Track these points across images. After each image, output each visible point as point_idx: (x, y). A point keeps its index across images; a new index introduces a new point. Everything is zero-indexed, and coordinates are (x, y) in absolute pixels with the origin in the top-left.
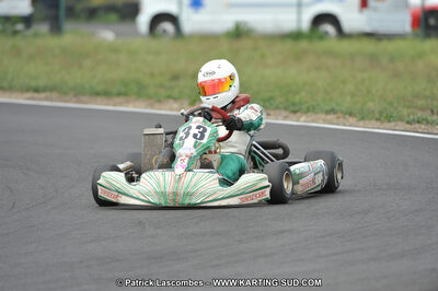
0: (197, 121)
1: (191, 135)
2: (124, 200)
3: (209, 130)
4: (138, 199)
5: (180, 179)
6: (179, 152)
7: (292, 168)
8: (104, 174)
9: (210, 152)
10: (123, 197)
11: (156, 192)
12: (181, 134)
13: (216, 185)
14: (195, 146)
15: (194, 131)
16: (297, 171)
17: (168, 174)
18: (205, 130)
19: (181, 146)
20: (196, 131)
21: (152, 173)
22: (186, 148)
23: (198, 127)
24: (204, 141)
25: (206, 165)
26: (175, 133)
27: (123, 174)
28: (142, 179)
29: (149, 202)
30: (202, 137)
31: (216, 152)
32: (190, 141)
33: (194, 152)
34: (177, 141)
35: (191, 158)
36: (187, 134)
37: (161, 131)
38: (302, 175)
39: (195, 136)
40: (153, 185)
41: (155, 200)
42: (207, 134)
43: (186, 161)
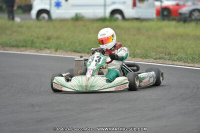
0: (97, 54)
1: (94, 60)
2: (64, 89)
3: (102, 58)
4: (71, 89)
5: (89, 79)
6: (89, 68)
7: (139, 75)
8: (56, 78)
9: (103, 68)
10: (64, 88)
11: (78, 86)
12: (90, 60)
13: (105, 82)
14: (96, 65)
15: (96, 58)
16: (142, 77)
17: (83, 77)
18: (101, 58)
19: (90, 65)
20: (97, 59)
21: (77, 77)
22: (92, 66)
23: (98, 57)
24: (100, 63)
25: (101, 74)
26: (87, 60)
27: (64, 78)
28: (72, 80)
29: (75, 90)
30: (99, 61)
31: (105, 68)
32: (94, 63)
33: (95, 68)
34: (88, 63)
35: (94, 71)
36: (93, 60)
37: (82, 59)
38: (144, 78)
39: (96, 61)
40: (77, 82)
41: (77, 89)
42: (101, 60)
43: (92, 72)
